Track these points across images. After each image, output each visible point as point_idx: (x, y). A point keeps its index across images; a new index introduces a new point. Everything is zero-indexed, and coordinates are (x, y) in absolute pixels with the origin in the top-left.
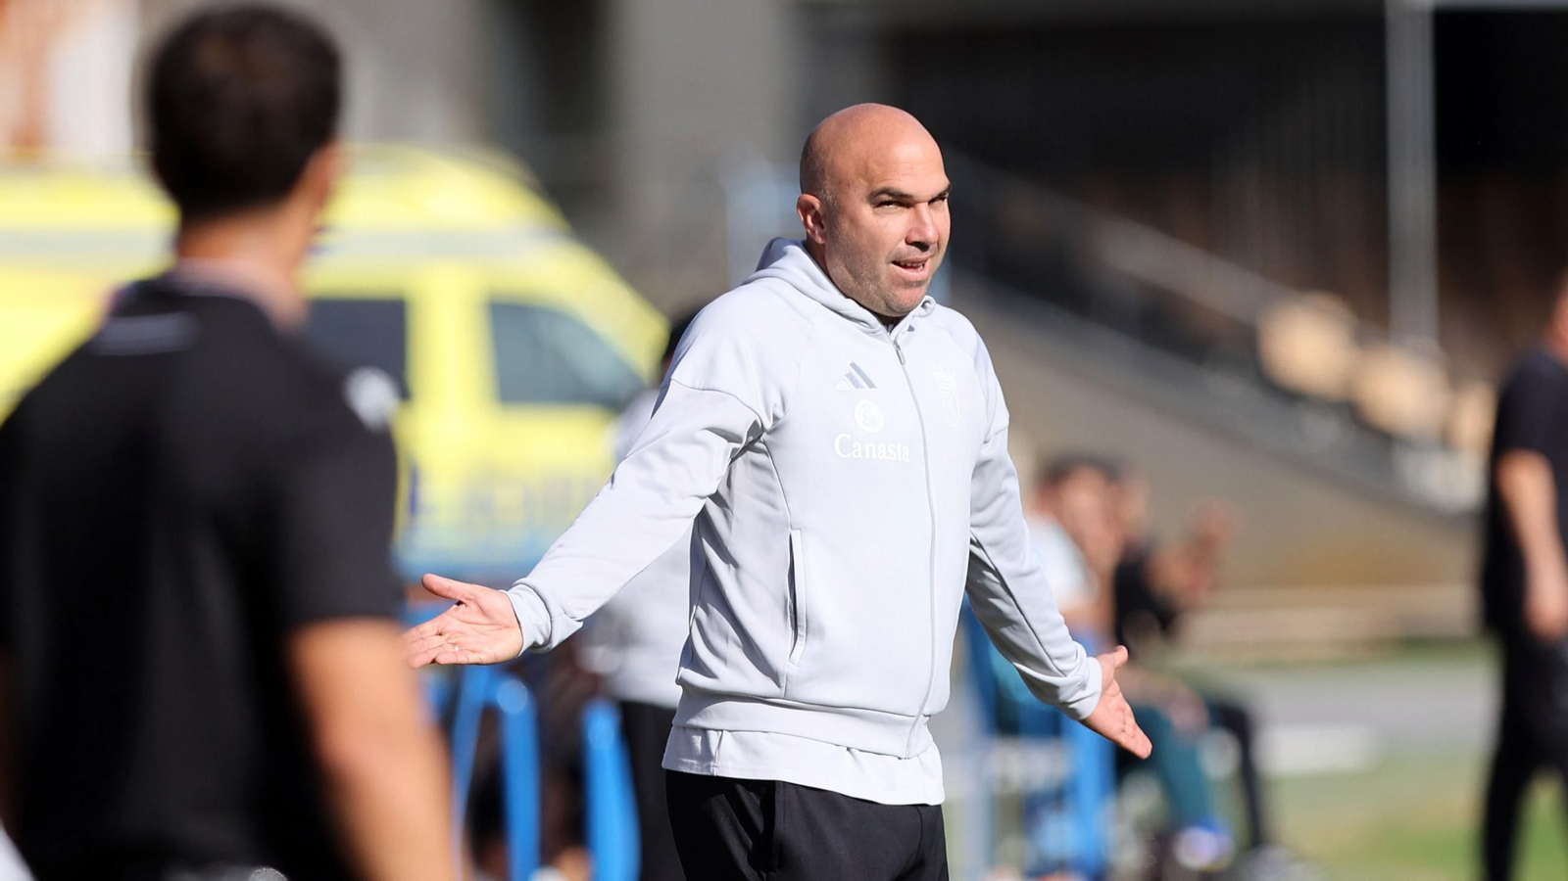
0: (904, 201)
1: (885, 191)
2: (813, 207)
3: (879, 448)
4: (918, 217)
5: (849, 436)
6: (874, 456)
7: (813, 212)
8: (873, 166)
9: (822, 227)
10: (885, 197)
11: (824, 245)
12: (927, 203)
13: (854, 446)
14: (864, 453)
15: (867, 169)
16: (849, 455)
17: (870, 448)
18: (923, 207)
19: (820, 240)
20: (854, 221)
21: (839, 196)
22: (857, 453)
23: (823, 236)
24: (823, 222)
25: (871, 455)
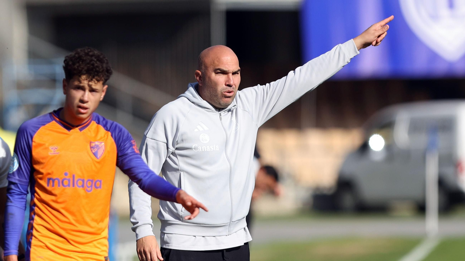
0: (224, 73)
1: (219, 69)
2: (199, 74)
3: (207, 147)
4: (228, 78)
5: (197, 145)
6: (206, 150)
7: (199, 76)
8: (216, 62)
9: (201, 80)
10: (219, 71)
11: (202, 86)
12: (232, 74)
13: (199, 148)
14: (202, 150)
15: (214, 63)
16: (197, 151)
17: (204, 148)
18: (231, 74)
19: (200, 85)
20: (210, 78)
21: (206, 70)
22: (200, 150)
23: (202, 83)
24: (201, 79)
25: (204, 150)
